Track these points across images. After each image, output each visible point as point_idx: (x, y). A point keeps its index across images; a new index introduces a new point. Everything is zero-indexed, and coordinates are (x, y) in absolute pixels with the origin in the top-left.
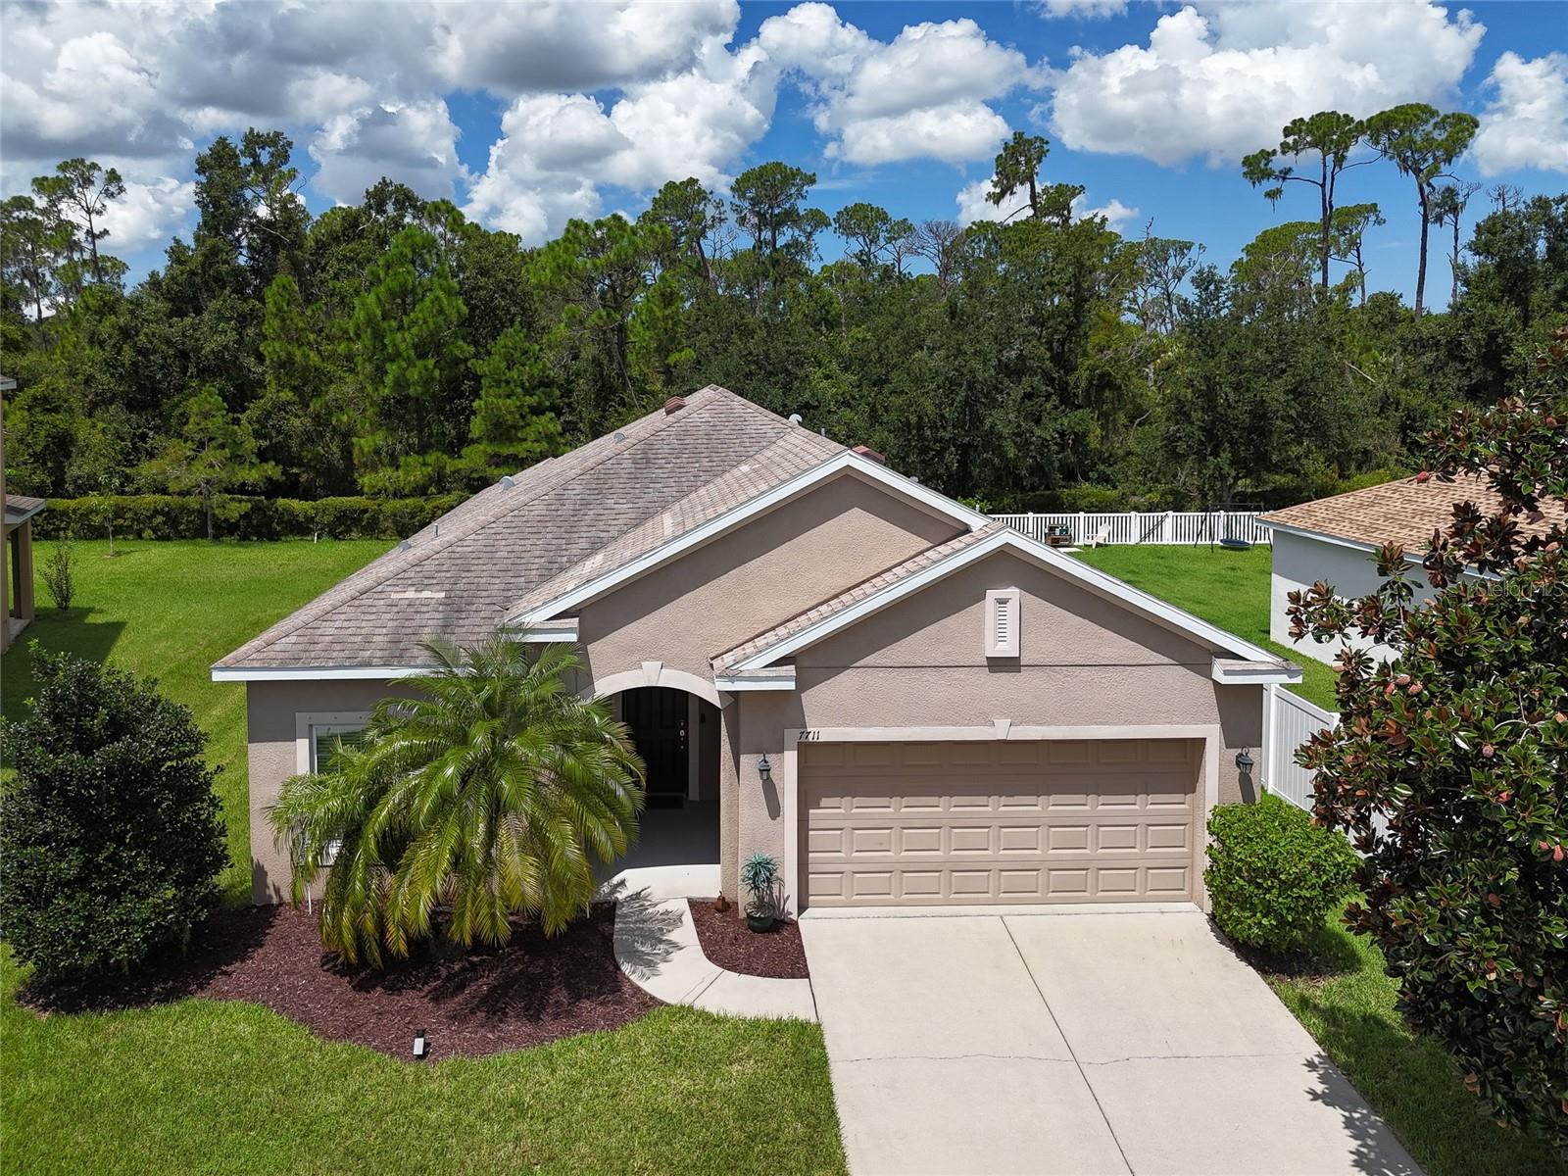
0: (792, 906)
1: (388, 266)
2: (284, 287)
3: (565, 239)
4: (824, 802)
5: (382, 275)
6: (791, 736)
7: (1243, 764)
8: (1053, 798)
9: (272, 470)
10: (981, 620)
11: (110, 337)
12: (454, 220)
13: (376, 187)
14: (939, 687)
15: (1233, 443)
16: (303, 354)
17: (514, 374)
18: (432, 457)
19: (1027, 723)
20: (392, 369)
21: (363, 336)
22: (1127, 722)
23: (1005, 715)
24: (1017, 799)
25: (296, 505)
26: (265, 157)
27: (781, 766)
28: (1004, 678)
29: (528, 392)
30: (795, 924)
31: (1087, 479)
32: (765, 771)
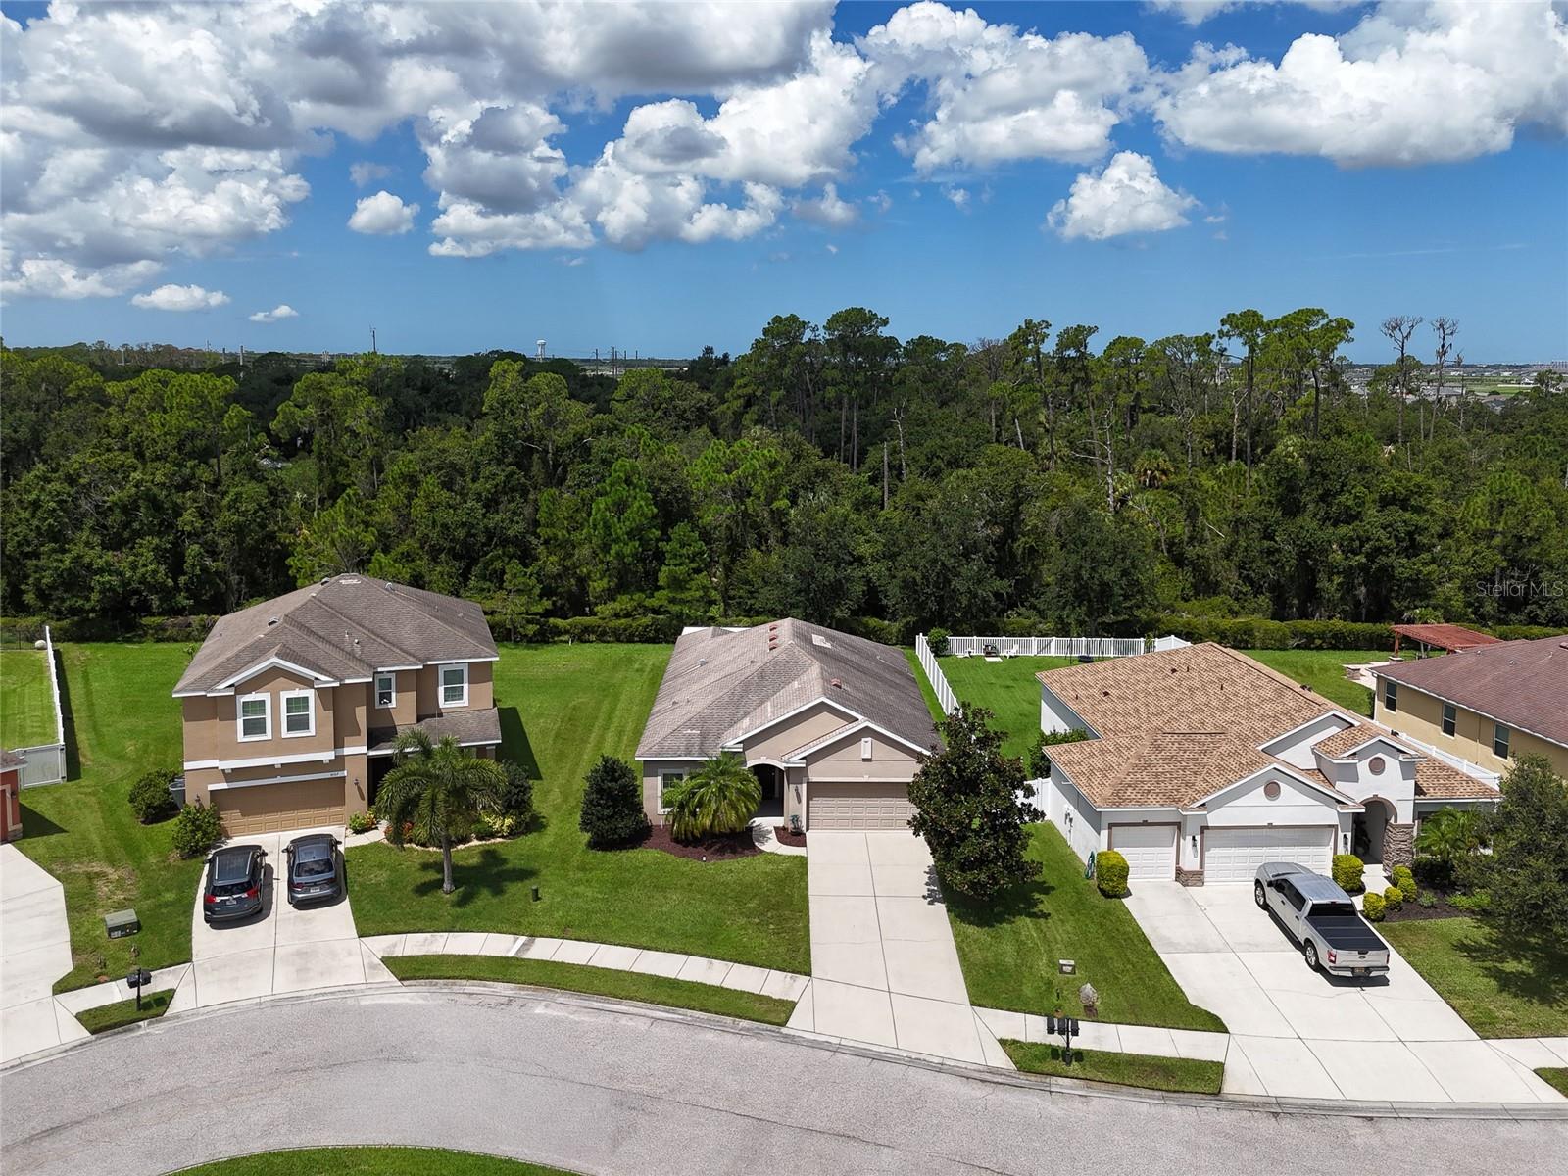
0: (804, 829)
1: (612, 485)
4: (815, 800)
5: (608, 489)
6: (805, 779)
8: (882, 799)
9: (547, 604)
10: (860, 748)
14: (847, 767)
15: (1089, 601)
17: (685, 551)
18: (636, 597)
19: (874, 777)
20: (615, 548)
23: (868, 775)
24: (872, 799)
25: (559, 622)
27: (802, 788)
28: (867, 764)
29: (692, 561)
30: (804, 833)
31: (1023, 605)
32: (796, 790)
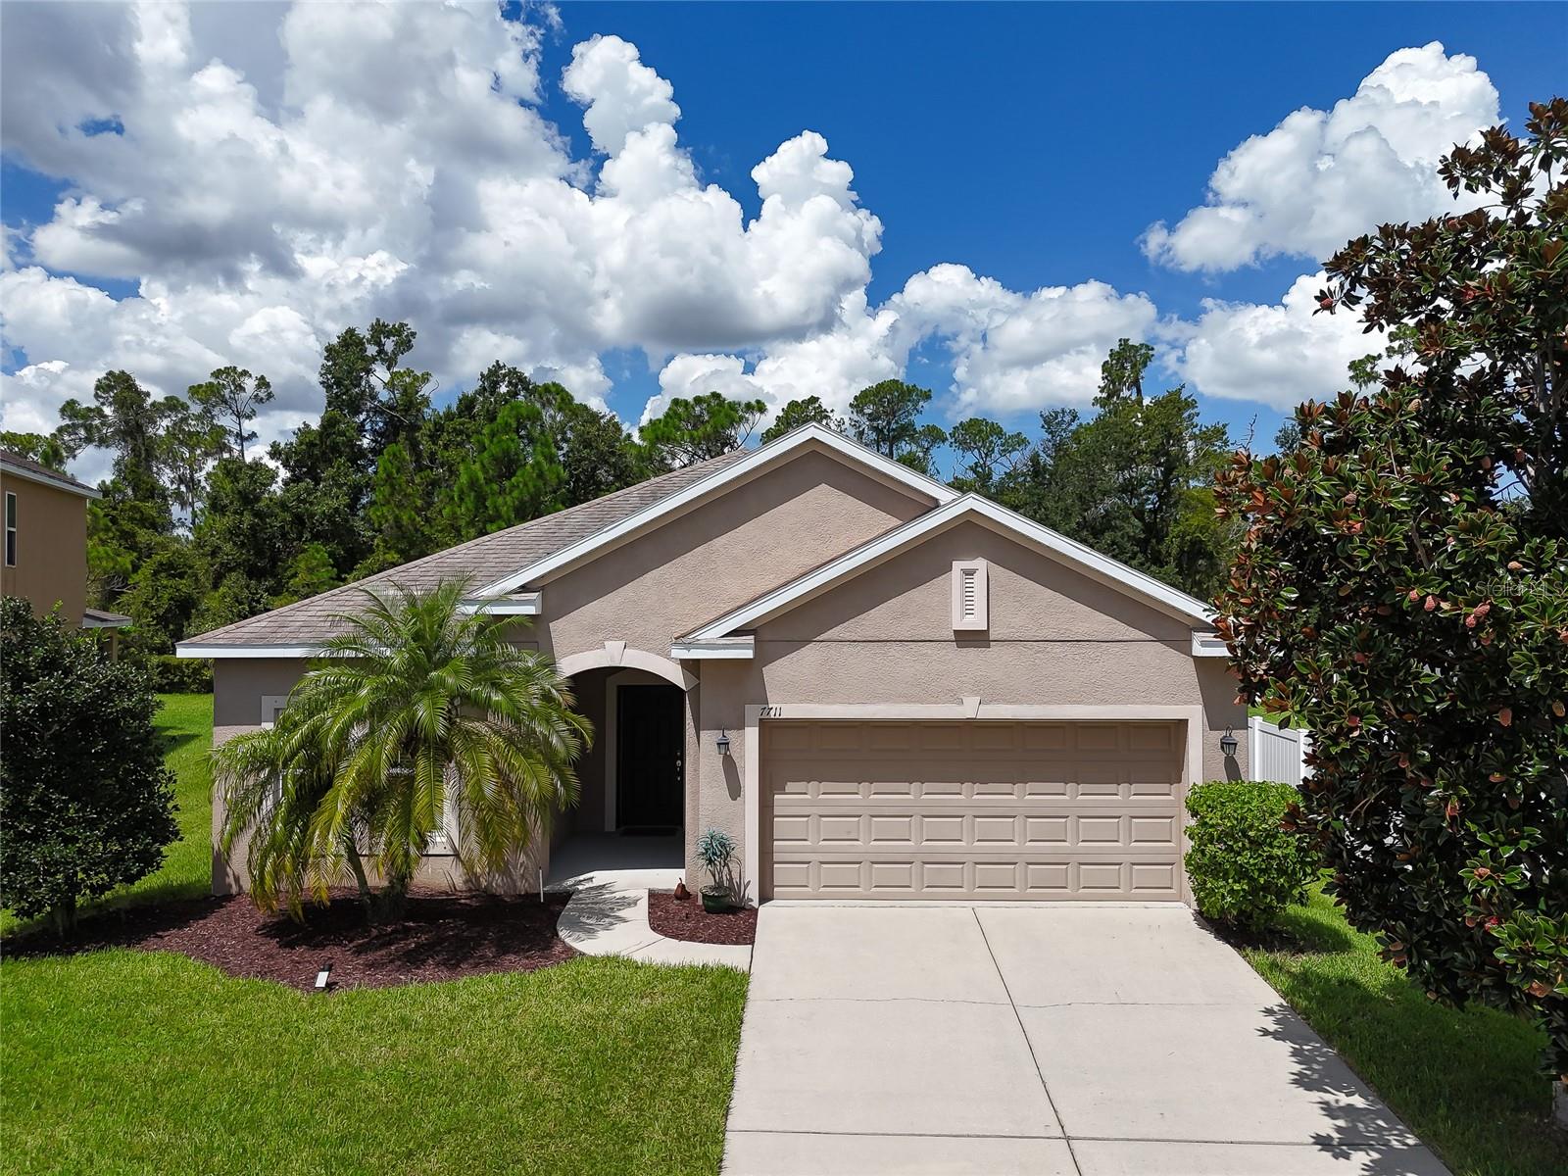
0: (753, 893)
1: (493, 435)
2: (394, 455)
3: (667, 415)
4: (790, 786)
5: (487, 442)
6: (752, 712)
7: (1228, 745)
8: (1030, 786)
10: (947, 595)
11: (232, 503)
12: (563, 399)
13: (489, 370)
14: (905, 663)
16: (410, 518)
19: (997, 701)
21: (467, 499)
22: (1104, 702)
23: (974, 693)
24: (992, 787)
26: (389, 345)
27: (742, 744)
28: (972, 653)
30: (754, 912)
32: (724, 745)
